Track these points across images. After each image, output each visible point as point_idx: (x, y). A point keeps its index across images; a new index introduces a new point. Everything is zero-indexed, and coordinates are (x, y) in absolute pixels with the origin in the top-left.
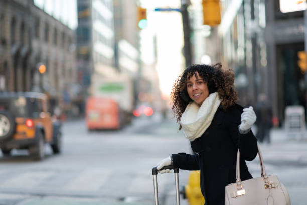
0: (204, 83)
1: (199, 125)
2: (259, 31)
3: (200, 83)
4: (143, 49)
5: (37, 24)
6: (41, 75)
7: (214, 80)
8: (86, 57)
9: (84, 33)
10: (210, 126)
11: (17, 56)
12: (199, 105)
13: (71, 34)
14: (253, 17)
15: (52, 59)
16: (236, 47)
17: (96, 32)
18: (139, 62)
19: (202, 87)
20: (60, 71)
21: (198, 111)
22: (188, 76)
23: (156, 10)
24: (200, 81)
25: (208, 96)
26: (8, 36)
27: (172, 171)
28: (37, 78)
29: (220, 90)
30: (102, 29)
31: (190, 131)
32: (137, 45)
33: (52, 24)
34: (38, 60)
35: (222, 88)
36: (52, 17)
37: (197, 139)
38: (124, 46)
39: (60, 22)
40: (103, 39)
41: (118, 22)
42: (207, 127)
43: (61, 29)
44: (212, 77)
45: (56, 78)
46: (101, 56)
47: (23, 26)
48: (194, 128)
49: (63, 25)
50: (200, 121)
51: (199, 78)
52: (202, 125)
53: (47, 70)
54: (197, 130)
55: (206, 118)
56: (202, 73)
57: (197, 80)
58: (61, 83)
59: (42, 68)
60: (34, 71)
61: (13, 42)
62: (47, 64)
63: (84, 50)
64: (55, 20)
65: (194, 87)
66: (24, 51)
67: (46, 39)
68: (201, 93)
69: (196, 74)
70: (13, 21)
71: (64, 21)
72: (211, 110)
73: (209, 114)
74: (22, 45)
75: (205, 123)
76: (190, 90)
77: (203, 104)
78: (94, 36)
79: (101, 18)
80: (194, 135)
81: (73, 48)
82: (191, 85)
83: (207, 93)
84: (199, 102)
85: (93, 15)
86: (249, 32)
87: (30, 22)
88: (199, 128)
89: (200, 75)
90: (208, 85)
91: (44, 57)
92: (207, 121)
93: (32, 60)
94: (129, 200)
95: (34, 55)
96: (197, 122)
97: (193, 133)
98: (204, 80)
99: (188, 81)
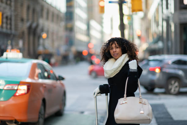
0: (120, 48)
1: (113, 72)
2: (170, 15)
3: (117, 48)
4: (104, 25)
5: (42, 10)
6: (44, 39)
7: (125, 46)
8: (71, 30)
9: (70, 16)
11: (30, 28)
13: (62, 15)
14: (167, 8)
15: (51, 30)
17: (77, 14)
18: (102, 33)
19: (118, 50)
20: (55, 37)
22: (111, 44)
23: (110, 2)
24: (117, 47)
25: (121, 55)
26: (25, 16)
27: (105, 94)
28: (41, 41)
29: (129, 52)
30: (80, 13)
31: (108, 74)
32: (101, 23)
33: (51, 9)
34: (42, 30)
35: (130, 51)
36: (51, 5)
37: (110, 78)
38: (93, 23)
39: (55, 8)
40: (81, 19)
41: (90, 10)
42: (117, 73)
43: (56, 12)
44: (124, 44)
45: (53, 41)
46: (80, 29)
47: (34, 11)
48: (110, 73)
49: (57, 10)
50: (114, 70)
51: (117, 45)
52: (114, 72)
53: (48, 37)
54: (112, 74)
55: (118, 68)
56: (118, 42)
57: (116, 46)
58: (56, 44)
59: (44, 35)
60: (40, 37)
61: (28, 20)
62: (48, 33)
63: (69, 25)
64: (53, 7)
65: (114, 50)
66: (34, 25)
67: (47, 18)
69: (115, 43)
70: (28, 8)
71: (58, 8)
74: (33, 22)
78: (75, 17)
79: (80, 7)
80: (109, 76)
81: (63, 24)
82: (112, 49)
85: (75, 4)
86: (165, 17)
87: (38, 8)
88: (112, 73)
89: (117, 44)
90: (122, 49)
91: (45, 29)
93: (39, 30)
94: (86, 113)
95: (40, 27)
96: (112, 70)
97: (109, 75)
98: (119, 46)
99: (111, 46)
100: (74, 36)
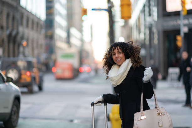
0: (123, 53)
1: (119, 78)
2: (153, 23)
3: (120, 53)
4: (84, 33)
5: (22, 17)
6: (24, 47)
7: (129, 51)
8: (51, 37)
9: (50, 23)
10: (125, 78)
11: (10, 36)
12: (119, 66)
13: (42, 23)
14: (150, 15)
15: (30, 38)
16: (140, 32)
17: (57, 22)
18: (82, 40)
19: (121, 55)
20: (35, 45)
21: (119, 69)
22: (113, 49)
23: (93, 10)
24: (120, 52)
25: (125, 61)
26: (5, 24)
27: (103, 104)
28: (21, 49)
29: (132, 57)
30: (60, 20)
31: (114, 81)
32: (81, 30)
33: (31, 17)
34: (22, 38)
36: (31, 13)
38: (73, 31)
39: (36, 16)
40: (61, 27)
41: (70, 17)
42: (124, 79)
43: (36, 20)
44: (128, 49)
45: (33, 49)
46: (60, 37)
47: (14, 18)
48: (116, 79)
49: (37, 18)
50: (120, 75)
51: (120, 50)
52: (121, 78)
53: (27, 45)
54: (118, 80)
55: (123, 73)
56: (121, 47)
57: (118, 51)
59: (24, 43)
60: (20, 45)
61: (8, 28)
62: (27, 40)
63: (49, 33)
64: (33, 15)
66: (14, 33)
67: (27, 26)
68: (121, 59)
70: (8, 15)
71: (38, 15)
72: (127, 69)
73: (125, 71)
74: (13, 30)
75: (123, 77)
76: (114, 57)
77: (122, 65)
79: (60, 14)
81: (43, 31)
82: (115, 54)
83: (124, 59)
84: (119, 64)
85: (55, 12)
86: (147, 24)
87: (18, 16)
88: (119, 79)
89: (120, 49)
90: (125, 54)
91: (26, 37)
92: (124, 75)
93: (19, 38)
94: (76, 121)
95: (20, 35)
96: (118, 75)
97: (116, 82)
98: (122, 51)
99: (113, 52)
100: (55, 44)
